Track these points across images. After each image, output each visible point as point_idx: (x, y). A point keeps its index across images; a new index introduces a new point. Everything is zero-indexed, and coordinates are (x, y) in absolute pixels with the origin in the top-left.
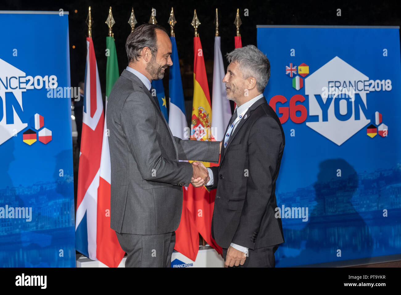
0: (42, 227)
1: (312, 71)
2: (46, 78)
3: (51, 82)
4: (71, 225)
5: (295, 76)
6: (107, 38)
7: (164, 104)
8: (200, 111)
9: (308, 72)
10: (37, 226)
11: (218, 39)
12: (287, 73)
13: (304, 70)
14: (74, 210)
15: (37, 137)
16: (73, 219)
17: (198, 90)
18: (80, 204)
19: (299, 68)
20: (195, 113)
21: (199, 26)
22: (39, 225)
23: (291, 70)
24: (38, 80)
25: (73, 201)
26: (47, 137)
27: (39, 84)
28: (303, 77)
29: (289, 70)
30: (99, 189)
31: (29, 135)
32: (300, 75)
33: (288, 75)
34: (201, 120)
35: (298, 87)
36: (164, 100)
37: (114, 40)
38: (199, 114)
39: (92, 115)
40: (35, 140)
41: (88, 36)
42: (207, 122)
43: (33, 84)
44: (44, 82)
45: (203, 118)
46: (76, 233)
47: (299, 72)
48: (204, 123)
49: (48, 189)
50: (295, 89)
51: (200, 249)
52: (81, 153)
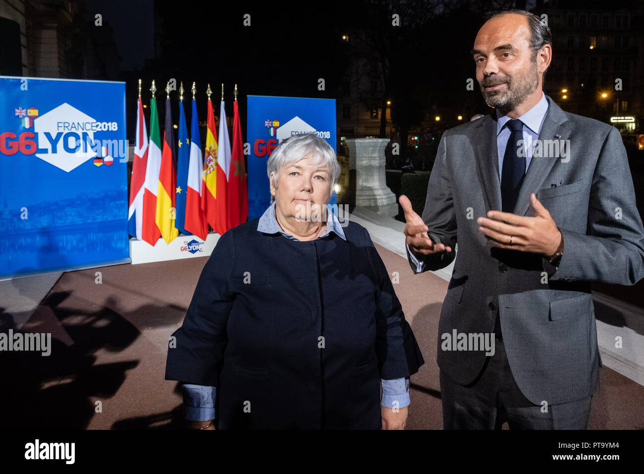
0: (106, 219)
1: (281, 125)
2: (110, 124)
3: (113, 126)
4: (125, 218)
5: (270, 127)
6: (151, 99)
7: (188, 142)
8: (211, 148)
9: (279, 125)
10: (103, 218)
11: (223, 103)
12: (266, 125)
13: (276, 124)
14: (127, 208)
15: (103, 162)
16: (126, 214)
17: (209, 134)
18: (132, 203)
19: (273, 122)
20: (207, 148)
21: (211, 94)
22: (104, 218)
23: (269, 124)
24: (105, 125)
25: (127, 202)
26: (110, 162)
27: (105, 128)
28: (276, 128)
29: (267, 123)
30: (144, 196)
31: (97, 160)
32: (273, 127)
33: (267, 127)
34: (211, 153)
35: (272, 134)
36: (188, 140)
37: (155, 101)
38: (210, 150)
39: (140, 148)
40: (102, 163)
41: (138, 97)
42: (215, 154)
43: (101, 128)
44: (108, 126)
45: (212, 152)
46: (129, 222)
47: (273, 125)
48: (213, 155)
49: (110, 195)
50: (270, 135)
51: (208, 233)
52: (132, 172)
